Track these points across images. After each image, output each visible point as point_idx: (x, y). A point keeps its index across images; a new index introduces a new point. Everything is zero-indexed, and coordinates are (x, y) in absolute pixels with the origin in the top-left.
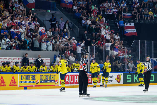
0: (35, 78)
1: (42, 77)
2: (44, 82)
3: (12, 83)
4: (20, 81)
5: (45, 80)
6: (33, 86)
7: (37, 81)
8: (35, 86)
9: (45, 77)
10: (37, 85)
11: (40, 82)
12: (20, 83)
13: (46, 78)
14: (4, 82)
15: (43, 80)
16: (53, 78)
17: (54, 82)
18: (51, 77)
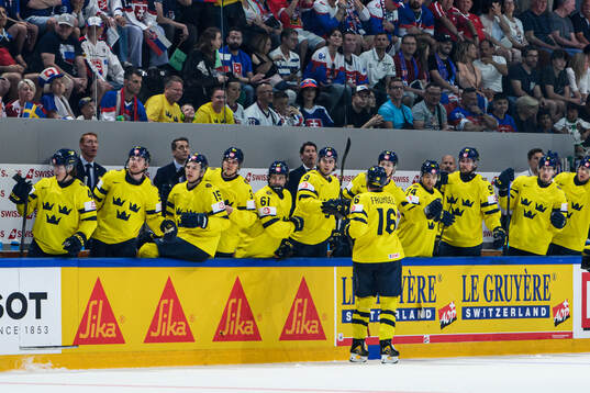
0: (431, 289)
1: (474, 288)
2: (487, 314)
3: (299, 319)
4: (344, 312)
5: (493, 303)
6: (420, 339)
7: (447, 308)
8: (434, 339)
9: (491, 286)
10: (447, 331)
11: (464, 317)
12: (344, 321)
13: (498, 289)
14: (252, 318)
15: (482, 302)
16: (541, 289)
17: (547, 316)
18: (526, 287)
